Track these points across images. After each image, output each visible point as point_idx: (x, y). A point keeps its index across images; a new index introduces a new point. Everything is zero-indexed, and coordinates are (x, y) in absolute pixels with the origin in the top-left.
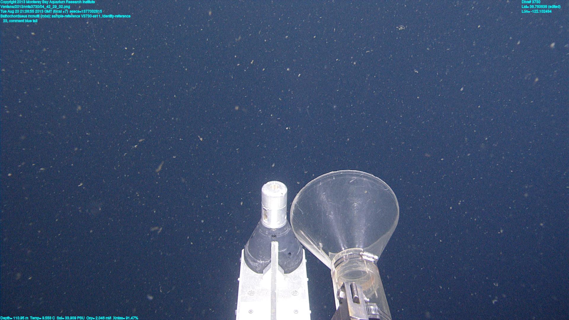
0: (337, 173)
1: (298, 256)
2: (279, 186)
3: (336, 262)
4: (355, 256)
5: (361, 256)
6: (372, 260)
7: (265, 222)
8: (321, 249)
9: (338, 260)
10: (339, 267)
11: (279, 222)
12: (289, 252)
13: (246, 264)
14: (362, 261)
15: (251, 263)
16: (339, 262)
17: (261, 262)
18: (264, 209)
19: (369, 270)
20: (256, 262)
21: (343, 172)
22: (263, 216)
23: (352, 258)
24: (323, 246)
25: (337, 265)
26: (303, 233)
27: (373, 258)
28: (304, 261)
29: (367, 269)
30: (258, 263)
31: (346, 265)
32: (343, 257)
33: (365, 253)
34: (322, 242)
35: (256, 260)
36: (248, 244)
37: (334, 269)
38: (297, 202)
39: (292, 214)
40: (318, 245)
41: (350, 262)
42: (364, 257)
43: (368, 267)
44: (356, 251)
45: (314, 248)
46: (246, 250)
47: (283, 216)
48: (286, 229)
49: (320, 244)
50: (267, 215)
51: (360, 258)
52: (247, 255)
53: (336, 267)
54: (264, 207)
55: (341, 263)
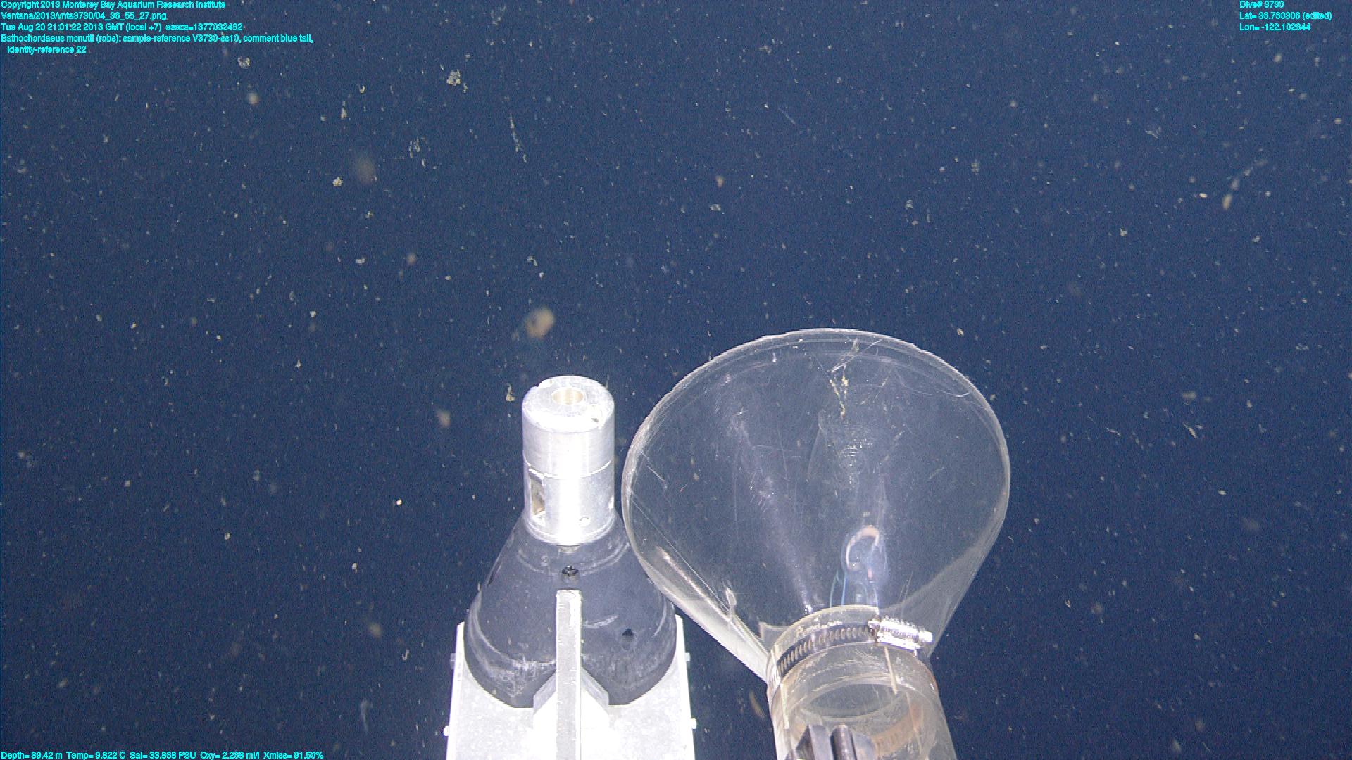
0: (785, 340)
1: (657, 641)
2: (583, 393)
3: (785, 656)
4: (851, 633)
5: (873, 632)
6: (911, 645)
7: (536, 521)
8: (731, 612)
9: (792, 649)
10: (796, 674)
11: (587, 522)
12: (624, 628)
13: (471, 675)
14: (878, 651)
15: (492, 670)
16: (794, 655)
17: (526, 666)
18: (530, 474)
19: (899, 680)
20: (507, 666)
21: (807, 337)
22: (530, 503)
23: (841, 642)
24: (738, 600)
25: (787, 664)
26: (667, 557)
27: (916, 640)
28: (682, 657)
29: (895, 679)
30: (516, 669)
31: (818, 666)
32: (807, 639)
33: (886, 623)
34: (734, 589)
35: (505, 658)
36: (477, 605)
37: (778, 680)
38: (646, 448)
39: (628, 491)
40: (720, 599)
41: (831, 653)
42: (884, 638)
43: (897, 670)
44: (854, 614)
45: (707, 611)
46: (470, 629)
47: (601, 498)
48: (614, 548)
49: (729, 592)
50: (544, 498)
51: (870, 641)
52: (474, 644)
53: (783, 675)
54: (531, 470)
55: (800, 658)
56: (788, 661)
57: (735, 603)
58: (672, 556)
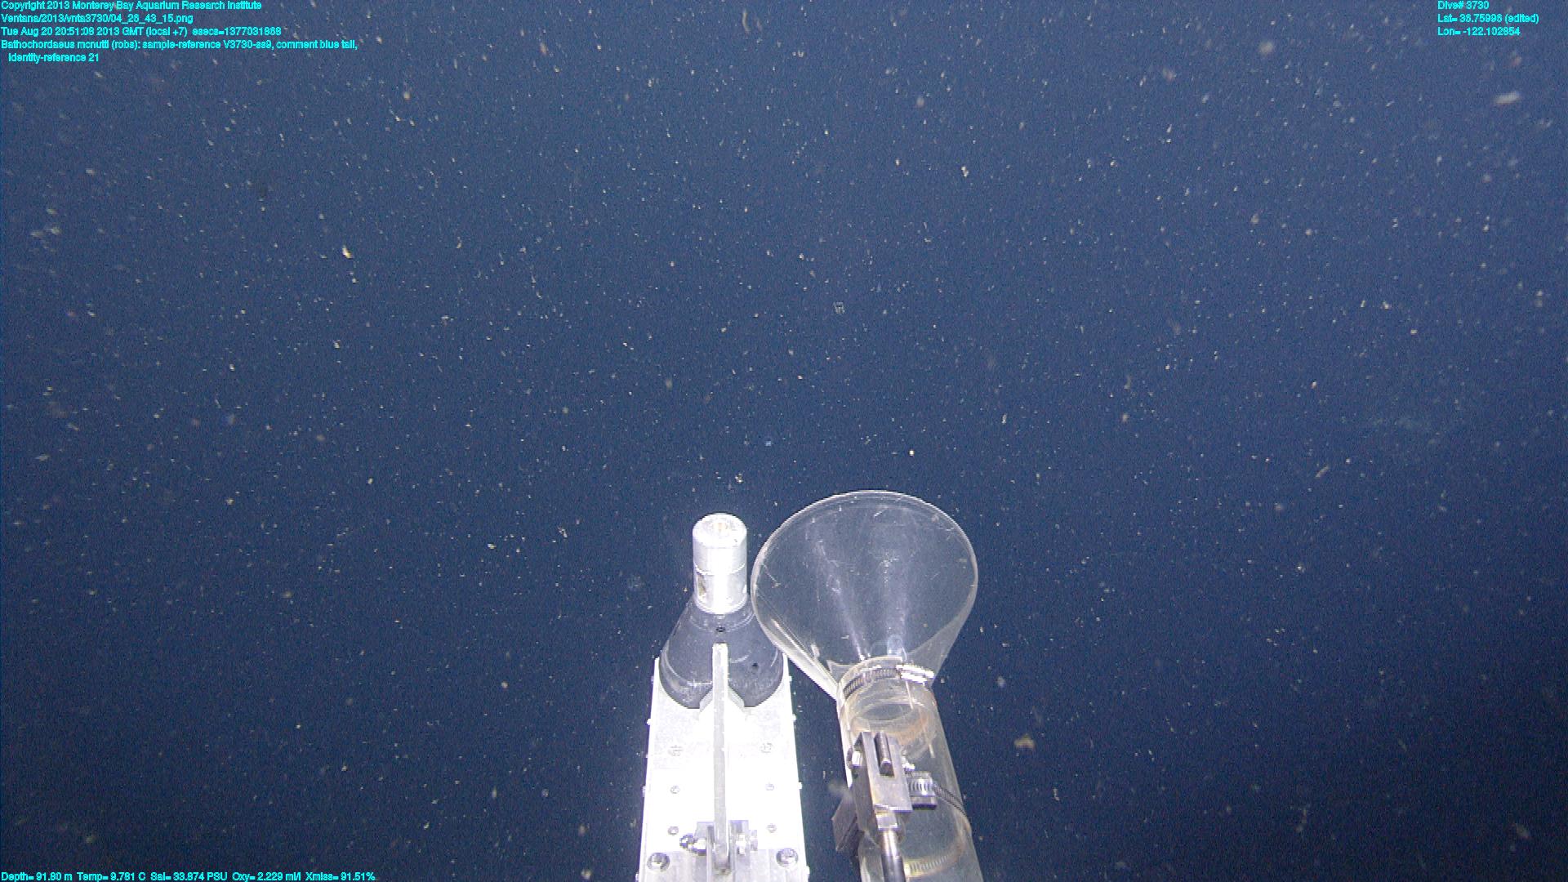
0: (846, 498)
1: (773, 670)
2: (729, 524)
3: (847, 687)
4: (886, 672)
5: (899, 672)
6: (922, 680)
7: (700, 600)
8: (815, 658)
9: (851, 682)
10: (854, 697)
11: (731, 601)
12: (752, 663)
13: (663, 690)
14: (902, 683)
15: (674, 685)
16: (853, 686)
17: (695, 685)
18: (698, 573)
19: (914, 700)
20: (682, 684)
21: (859, 496)
22: (697, 589)
23: (880, 678)
24: (820, 652)
25: (849, 692)
26: (777, 625)
27: (924, 676)
28: (787, 679)
29: (912, 701)
30: (689, 687)
31: (867, 693)
32: (861, 676)
33: (906, 667)
34: (818, 646)
35: (684, 680)
36: (666, 648)
37: (843, 700)
38: (765, 561)
39: (754, 586)
40: (810, 651)
41: (875, 687)
42: (905, 676)
43: (913, 695)
44: (889, 662)
45: (802, 657)
46: (663, 661)
47: (739, 586)
48: (747, 615)
49: (814, 648)
50: (706, 586)
51: (897, 677)
52: (665, 672)
53: (847, 697)
54: (698, 570)
55: (856, 688)
56: (849, 690)
57: (818, 654)
58: (782, 626)
